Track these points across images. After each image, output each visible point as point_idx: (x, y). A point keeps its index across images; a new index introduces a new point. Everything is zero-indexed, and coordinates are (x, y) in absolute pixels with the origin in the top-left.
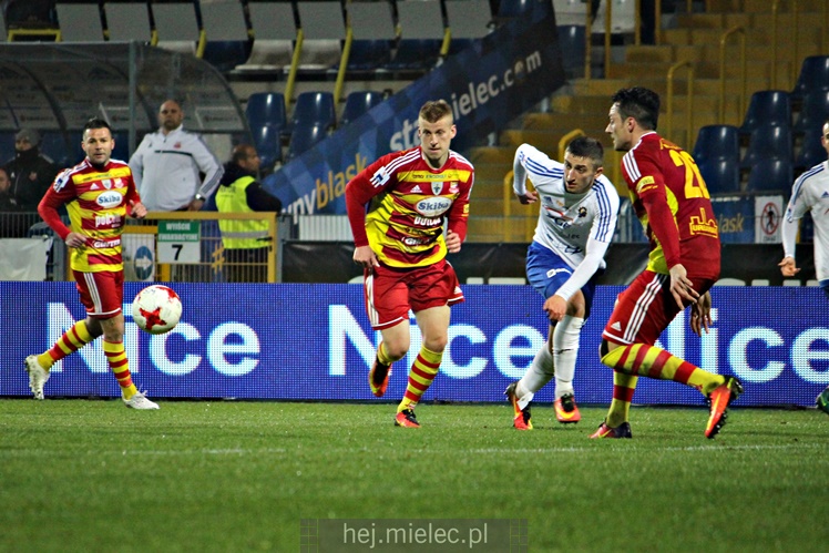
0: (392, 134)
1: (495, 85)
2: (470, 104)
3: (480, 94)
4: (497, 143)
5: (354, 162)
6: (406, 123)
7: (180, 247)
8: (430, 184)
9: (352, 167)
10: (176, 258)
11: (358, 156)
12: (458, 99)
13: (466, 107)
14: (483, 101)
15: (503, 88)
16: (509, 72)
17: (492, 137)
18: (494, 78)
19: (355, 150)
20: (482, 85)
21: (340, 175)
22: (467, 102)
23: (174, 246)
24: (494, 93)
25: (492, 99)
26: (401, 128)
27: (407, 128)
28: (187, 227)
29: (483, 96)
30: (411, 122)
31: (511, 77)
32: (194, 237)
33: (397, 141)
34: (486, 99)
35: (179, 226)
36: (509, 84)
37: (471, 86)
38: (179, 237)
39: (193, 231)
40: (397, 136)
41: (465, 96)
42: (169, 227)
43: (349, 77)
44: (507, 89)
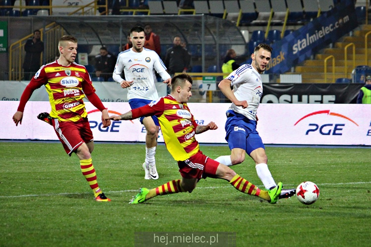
0: (293, 45)
1: (332, 28)
2: (323, 34)
3: (326, 30)
4: (333, 47)
5: (279, 54)
6: (299, 41)
7: (209, 85)
8: (64, 71)
9: (279, 56)
10: (209, 88)
11: (281, 53)
12: (318, 32)
13: (321, 35)
14: (327, 33)
15: (335, 28)
16: (337, 23)
17: (331, 45)
18: (331, 25)
19: (280, 50)
20: (327, 27)
21: (274, 59)
22: (321, 33)
23: (208, 85)
24: (331, 30)
25: (330, 32)
26: (297, 43)
27: (299, 42)
28: (212, 78)
29: (328, 31)
30: (301, 40)
31: (338, 25)
32: (214, 81)
33: (296, 47)
34: (329, 32)
35: (209, 78)
36: (337, 27)
37: (323, 28)
38: (209, 82)
39: (214, 79)
40: (295, 45)
41: (320, 31)
42: (206, 78)
43: (288, 24)
44: (336, 29)
